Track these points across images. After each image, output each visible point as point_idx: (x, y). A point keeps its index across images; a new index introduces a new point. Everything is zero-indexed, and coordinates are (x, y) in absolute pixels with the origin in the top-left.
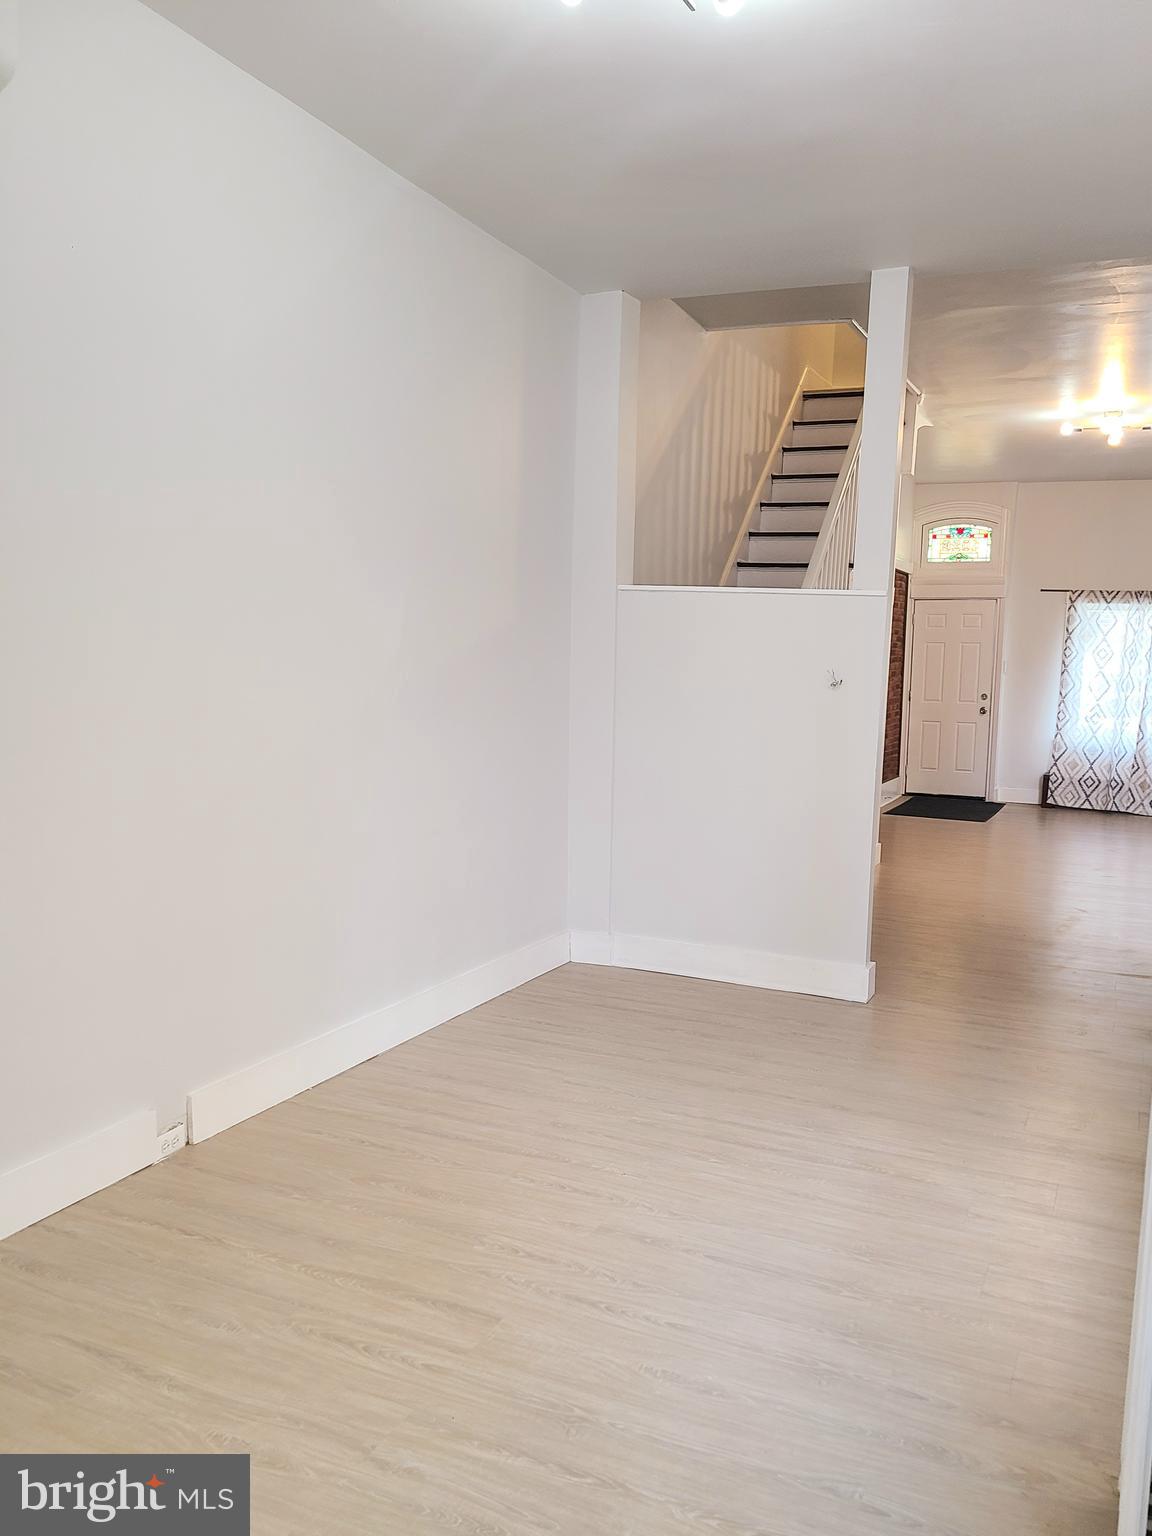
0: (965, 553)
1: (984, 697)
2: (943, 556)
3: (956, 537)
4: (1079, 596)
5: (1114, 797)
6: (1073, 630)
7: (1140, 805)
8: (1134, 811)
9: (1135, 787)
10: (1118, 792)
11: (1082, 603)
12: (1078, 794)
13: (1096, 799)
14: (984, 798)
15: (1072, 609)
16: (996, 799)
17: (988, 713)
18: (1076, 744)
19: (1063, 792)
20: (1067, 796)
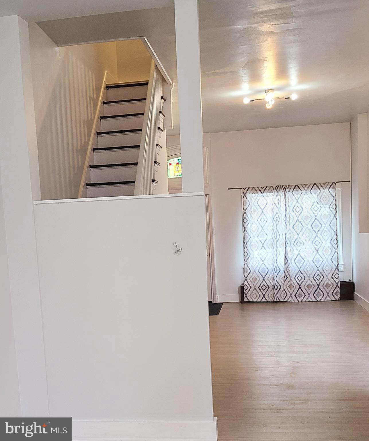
2: (176, 174)
4: (247, 190)
5: (277, 294)
6: (246, 209)
7: (290, 297)
8: (287, 300)
9: (287, 287)
10: (279, 291)
11: (249, 194)
12: (259, 294)
13: (268, 296)
14: (212, 301)
15: (245, 197)
16: (218, 301)
17: (208, 256)
18: (255, 268)
19: (251, 294)
20: (253, 296)
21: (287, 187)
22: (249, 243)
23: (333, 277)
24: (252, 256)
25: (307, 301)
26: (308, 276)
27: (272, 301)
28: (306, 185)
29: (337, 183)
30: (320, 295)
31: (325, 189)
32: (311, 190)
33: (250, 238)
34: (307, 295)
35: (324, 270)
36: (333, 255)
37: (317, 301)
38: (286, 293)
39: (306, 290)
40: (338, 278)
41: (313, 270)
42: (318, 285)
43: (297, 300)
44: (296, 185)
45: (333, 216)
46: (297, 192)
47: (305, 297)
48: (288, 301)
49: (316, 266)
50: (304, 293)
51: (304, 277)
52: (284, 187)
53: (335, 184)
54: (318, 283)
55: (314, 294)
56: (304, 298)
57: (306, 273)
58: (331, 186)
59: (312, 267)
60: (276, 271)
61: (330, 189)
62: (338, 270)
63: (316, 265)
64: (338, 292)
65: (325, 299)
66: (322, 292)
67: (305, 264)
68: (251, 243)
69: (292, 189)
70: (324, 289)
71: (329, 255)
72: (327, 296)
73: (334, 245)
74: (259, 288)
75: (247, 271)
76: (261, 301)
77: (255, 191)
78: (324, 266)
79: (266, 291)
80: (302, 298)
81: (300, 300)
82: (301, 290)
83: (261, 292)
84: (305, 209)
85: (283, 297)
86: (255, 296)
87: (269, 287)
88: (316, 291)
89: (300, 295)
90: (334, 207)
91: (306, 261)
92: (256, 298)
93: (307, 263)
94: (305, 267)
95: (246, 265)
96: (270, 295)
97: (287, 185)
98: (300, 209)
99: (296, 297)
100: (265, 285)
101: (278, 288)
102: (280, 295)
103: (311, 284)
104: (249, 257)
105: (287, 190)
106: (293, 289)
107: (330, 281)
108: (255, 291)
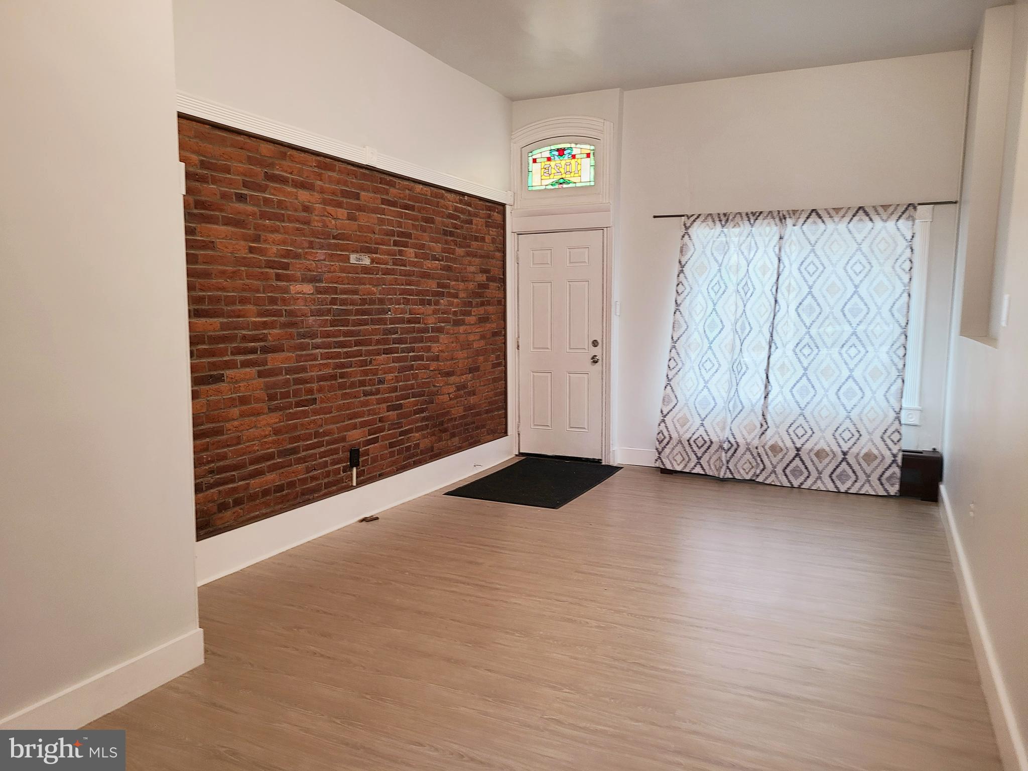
0: (568, 177)
1: (595, 343)
2: (545, 182)
3: (557, 160)
4: (694, 221)
5: (728, 462)
6: (686, 263)
7: (771, 473)
8: (765, 480)
9: (765, 450)
10: (733, 455)
11: (698, 228)
12: (688, 456)
13: (708, 462)
14: (601, 460)
15: (686, 236)
16: (614, 462)
17: (600, 362)
18: (688, 396)
19: (671, 452)
20: (675, 458)
21: (789, 214)
22: (684, 339)
23: (885, 437)
24: (686, 368)
25: (813, 488)
26: (821, 429)
27: (721, 477)
28: (837, 210)
29: (919, 207)
30: (848, 477)
31: (886, 221)
32: (849, 223)
33: (686, 329)
34: (814, 474)
35: (864, 418)
36: (891, 385)
37: (839, 492)
38: (763, 463)
39: (812, 461)
40: (898, 441)
41: (836, 417)
42: (845, 454)
43: (790, 481)
44: (813, 210)
45: (900, 288)
46: (814, 227)
47: (808, 477)
48: (766, 482)
49: (845, 408)
50: (806, 468)
51: (812, 429)
52: (781, 215)
53: (915, 208)
54: (845, 449)
55: (832, 473)
56: (805, 481)
58: (903, 213)
59: (835, 408)
60: (731, 409)
61: (901, 221)
62: (900, 422)
63: (843, 405)
64: (895, 476)
65: (860, 489)
66: (854, 472)
67: (816, 399)
68: (687, 340)
69: (801, 221)
70: (860, 465)
71: (882, 383)
72: (865, 483)
73: (896, 360)
74: (688, 441)
75: (670, 401)
76: (693, 472)
77: (710, 223)
78: (864, 408)
79: (705, 452)
80: (802, 479)
81: (796, 484)
82: (801, 460)
83: (694, 451)
84: (829, 268)
85: (743, 469)
86: (679, 458)
87: (712, 442)
88: (837, 467)
89: (796, 472)
90: (907, 265)
91: (821, 392)
92: (681, 463)
93: (823, 398)
94: (816, 406)
95: (669, 387)
96: (712, 462)
97: (790, 209)
98: (817, 268)
99: (786, 475)
100: (702, 438)
101: (733, 448)
102: (736, 465)
103: (827, 449)
104: (678, 371)
105: (789, 222)
106: (780, 456)
107: (877, 449)
108: (679, 448)
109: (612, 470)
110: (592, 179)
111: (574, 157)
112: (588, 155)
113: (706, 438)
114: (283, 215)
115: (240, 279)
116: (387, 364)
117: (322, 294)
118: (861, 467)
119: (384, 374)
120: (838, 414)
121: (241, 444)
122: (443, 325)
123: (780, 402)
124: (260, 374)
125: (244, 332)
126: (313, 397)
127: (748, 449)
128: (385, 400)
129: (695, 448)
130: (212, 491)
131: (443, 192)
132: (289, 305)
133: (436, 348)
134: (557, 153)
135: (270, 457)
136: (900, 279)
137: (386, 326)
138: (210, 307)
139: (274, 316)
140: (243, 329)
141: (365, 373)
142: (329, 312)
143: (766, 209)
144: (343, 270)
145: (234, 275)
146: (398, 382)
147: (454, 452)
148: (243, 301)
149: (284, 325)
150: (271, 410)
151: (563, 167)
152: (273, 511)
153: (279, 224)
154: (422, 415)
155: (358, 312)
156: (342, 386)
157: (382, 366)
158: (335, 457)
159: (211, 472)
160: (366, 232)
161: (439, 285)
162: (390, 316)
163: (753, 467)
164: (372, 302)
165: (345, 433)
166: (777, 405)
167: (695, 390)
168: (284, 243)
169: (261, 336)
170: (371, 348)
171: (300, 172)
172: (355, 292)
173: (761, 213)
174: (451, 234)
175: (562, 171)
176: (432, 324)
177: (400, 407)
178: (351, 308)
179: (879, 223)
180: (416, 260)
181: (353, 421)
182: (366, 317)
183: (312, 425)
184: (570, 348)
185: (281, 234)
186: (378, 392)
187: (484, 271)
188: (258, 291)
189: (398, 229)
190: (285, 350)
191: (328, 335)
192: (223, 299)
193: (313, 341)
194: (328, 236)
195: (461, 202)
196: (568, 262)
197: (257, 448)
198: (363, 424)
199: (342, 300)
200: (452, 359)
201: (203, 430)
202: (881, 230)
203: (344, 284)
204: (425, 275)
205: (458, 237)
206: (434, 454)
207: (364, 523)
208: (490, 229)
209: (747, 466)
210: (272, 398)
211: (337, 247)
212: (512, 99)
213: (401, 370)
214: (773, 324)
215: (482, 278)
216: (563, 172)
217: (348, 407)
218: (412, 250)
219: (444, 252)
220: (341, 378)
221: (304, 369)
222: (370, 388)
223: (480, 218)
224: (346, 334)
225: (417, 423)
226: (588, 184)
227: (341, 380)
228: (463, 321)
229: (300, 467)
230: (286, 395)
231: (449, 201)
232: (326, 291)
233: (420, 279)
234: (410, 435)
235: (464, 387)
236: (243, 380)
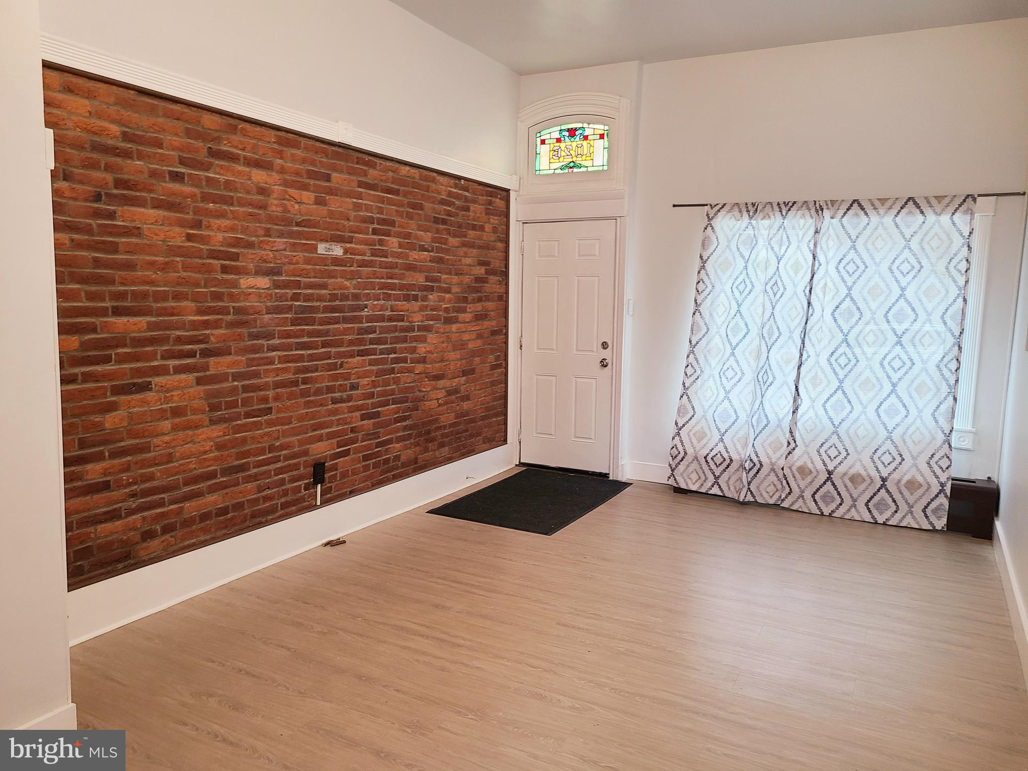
0: (578, 160)
1: (605, 345)
2: (554, 166)
3: (568, 141)
4: (719, 211)
5: (749, 483)
6: (708, 258)
7: (798, 498)
8: (791, 505)
9: (792, 472)
10: (755, 476)
11: (722, 219)
12: (705, 475)
13: (727, 482)
14: (609, 474)
15: (709, 228)
16: (622, 477)
17: (610, 365)
18: (706, 408)
19: (685, 470)
20: (690, 476)
22: (703, 343)
23: (932, 462)
24: (705, 376)
25: (846, 517)
26: (856, 451)
27: (741, 500)
28: (883, 201)
29: (979, 199)
31: (940, 215)
32: (896, 216)
33: (706, 333)
34: (848, 501)
35: (909, 441)
36: (941, 403)
37: (876, 523)
38: (789, 487)
39: (846, 487)
40: (947, 468)
41: (875, 437)
42: (884, 480)
43: (819, 509)
44: (855, 201)
45: (954, 291)
46: (855, 220)
48: (792, 508)
49: (886, 428)
50: (839, 494)
51: (847, 451)
52: (817, 205)
53: (974, 200)
54: (884, 475)
55: (869, 501)
56: (837, 508)
57: (853, 443)
58: (960, 205)
59: (873, 427)
60: (754, 424)
61: (957, 215)
62: (950, 446)
63: (884, 424)
64: (942, 507)
65: (901, 521)
66: (894, 501)
67: (854, 415)
68: (707, 344)
70: (901, 493)
71: (930, 401)
72: (906, 514)
73: (947, 374)
74: (705, 458)
75: (686, 412)
76: (709, 493)
77: (737, 213)
78: (908, 428)
79: (724, 470)
80: (833, 506)
81: (826, 512)
82: (833, 484)
83: (711, 470)
84: (872, 268)
85: (766, 492)
86: (694, 477)
87: (731, 460)
88: (875, 494)
89: (827, 498)
90: (963, 266)
91: (858, 408)
92: (696, 481)
93: (860, 415)
94: (852, 424)
95: (685, 397)
96: (731, 482)
97: (828, 199)
98: (858, 267)
99: (815, 501)
100: (721, 455)
101: (755, 468)
102: (758, 487)
103: (863, 473)
104: (696, 379)
105: (827, 214)
106: (809, 479)
107: (922, 476)
108: (695, 465)
109: (620, 486)
110: (605, 163)
111: (586, 138)
112: (602, 137)
113: (726, 456)
114: (232, 197)
115: (175, 272)
116: (362, 367)
117: (282, 289)
118: (903, 496)
119: (358, 378)
120: (877, 434)
121: (173, 462)
122: (431, 323)
123: (811, 418)
124: (199, 381)
125: (178, 333)
126: (268, 406)
127: (773, 470)
128: (358, 408)
129: (713, 466)
130: (134, 517)
131: (435, 175)
132: (238, 301)
133: (422, 348)
134: (567, 134)
135: (212, 475)
136: (955, 281)
137: (361, 325)
138: (133, 304)
139: (218, 314)
140: (177, 329)
141: (335, 378)
142: (289, 309)
143: (800, 199)
144: (308, 261)
145: (165, 267)
146: (375, 387)
147: (442, 464)
148: (177, 297)
149: (231, 325)
150: (212, 422)
151: (574, 149)
152: (213, 538)
153: (226, 208)
154: (405, 423)
155: (327, 309)
156: (305, 394)
157: (356, 370)
158: (294, 473)
159: (133, 495)
160: (338, 219)
161: (427, 279)
162: (366, 313)
163: (777, 490)
164: (345, 297)
165: (308, 446)
166: (807, 421)
167: (715, 401)
168: (233, 229)
169: (201, 338)
170: (342, 349)
171: (254, 149)
172: (323, 286)
173: (795, 203)
174: (444, 222)
175: (572, 152)
176: (418, 322)
177: (377, 415)
178: (318, 304)
179: (931, 217)
180: (400, 250)
181: (318, 432)
182: (337, 314)
183: (266, 438)
184: (578, 350)
185: (228, 219)
186: (350, 399)
187: (481, 263)
188: (198, 285)
189: (378, 215)
190: (233, 353)
191: (288, 335)
192: (151, 294)
193: (268, 342)
194: (288, 222)
195: (456, 186)
196: (577, 255)
197: (194, 466)
198: (330, 436)
199: (306, 295)
200: (442, 361)
201: (123, 446)
202: (934, 224)
203: (309, 278)
204: (411, 268)
205: (451, 225)
206: (417, 467)
207: (328, 547)
208: (491, 217)
209: (771, 489)
210: (214, 408)
211: (299, 235)
212: (521, 73)
213: (379, 373)
214: (805, 329)
215: (480, 271)
216: (573, 155)
217: (313, 416)
218: (395, 240)
219: (436, 243)
220: (304, 383)
221: (257, 375)
222: (340, 394)
223: (479, 204)
224: (311, 334)
225: (397, 432)
226: (601, 168)
227: (303, 387)
228: (456, 318)
229: (249, 486)
230: (232, 405)
231: (442, 185)
232: (286, 285)
233: (404, 272)
234: (389, 446)
235: (456, 391)
236: (176, 388)
